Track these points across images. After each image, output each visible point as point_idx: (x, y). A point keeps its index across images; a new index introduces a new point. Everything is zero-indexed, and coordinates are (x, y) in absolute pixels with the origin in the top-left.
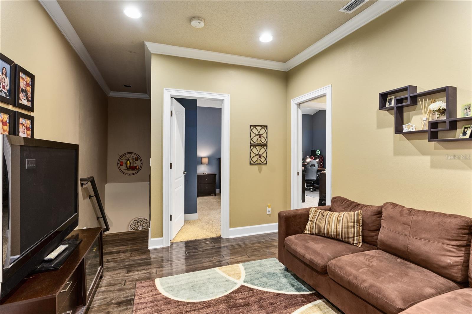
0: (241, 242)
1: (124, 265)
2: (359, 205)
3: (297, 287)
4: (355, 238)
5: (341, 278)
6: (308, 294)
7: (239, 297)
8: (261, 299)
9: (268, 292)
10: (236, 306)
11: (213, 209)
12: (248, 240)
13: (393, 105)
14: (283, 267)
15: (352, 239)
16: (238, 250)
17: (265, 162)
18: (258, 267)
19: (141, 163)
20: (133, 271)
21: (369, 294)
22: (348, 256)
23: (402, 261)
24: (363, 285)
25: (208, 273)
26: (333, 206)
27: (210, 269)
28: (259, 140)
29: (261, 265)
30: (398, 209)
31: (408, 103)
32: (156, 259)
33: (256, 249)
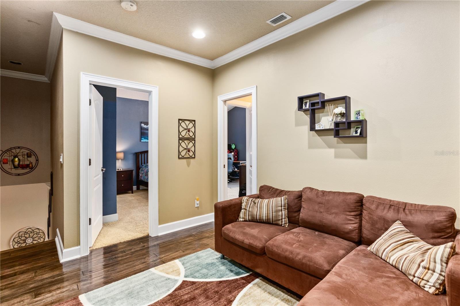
0: (172, 238)
1: (27, 288)
2: (282, 191)
3: (235, 272)
4: (283, 220)
5: (279, 255)
6: (246, 276)
7: (184, 293)
8: (205, 290)
9: (210, 282)
10: (183, 303)
11: (134, 208)
12: (178, 235)
13: (308, 107)
14: (219, 255)
15: (281, 221)
16: (171, 246)
17: (193, 156)
18: (195, 260)
19: (36, 160)
20: (43, 293)
21: (303, 264)
22: (281, 236)
23: (319, 233)
24: (297, 257)
25: (144, 276)
26: (262, 194)
27: (145, 271)
28: (187, 134)
29: (198, 258)
30: (314, 193)
31: (320, 106)
32: (74, 273)
33: (189, 243)
